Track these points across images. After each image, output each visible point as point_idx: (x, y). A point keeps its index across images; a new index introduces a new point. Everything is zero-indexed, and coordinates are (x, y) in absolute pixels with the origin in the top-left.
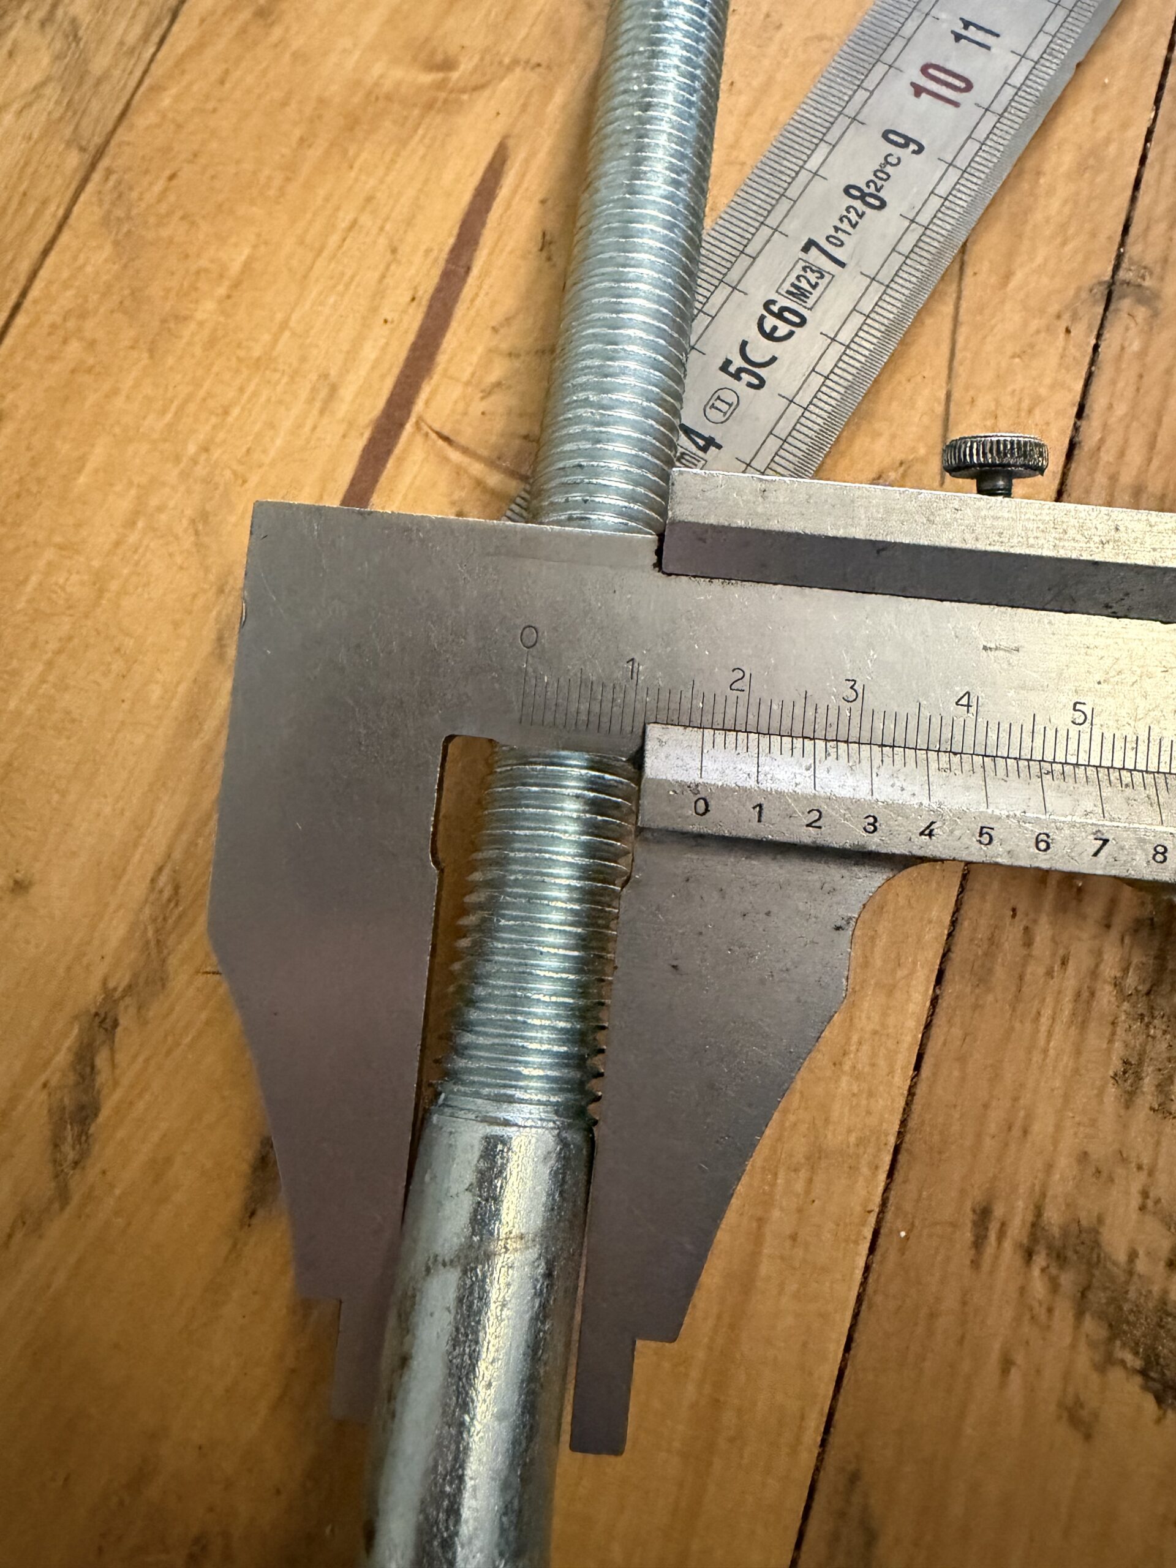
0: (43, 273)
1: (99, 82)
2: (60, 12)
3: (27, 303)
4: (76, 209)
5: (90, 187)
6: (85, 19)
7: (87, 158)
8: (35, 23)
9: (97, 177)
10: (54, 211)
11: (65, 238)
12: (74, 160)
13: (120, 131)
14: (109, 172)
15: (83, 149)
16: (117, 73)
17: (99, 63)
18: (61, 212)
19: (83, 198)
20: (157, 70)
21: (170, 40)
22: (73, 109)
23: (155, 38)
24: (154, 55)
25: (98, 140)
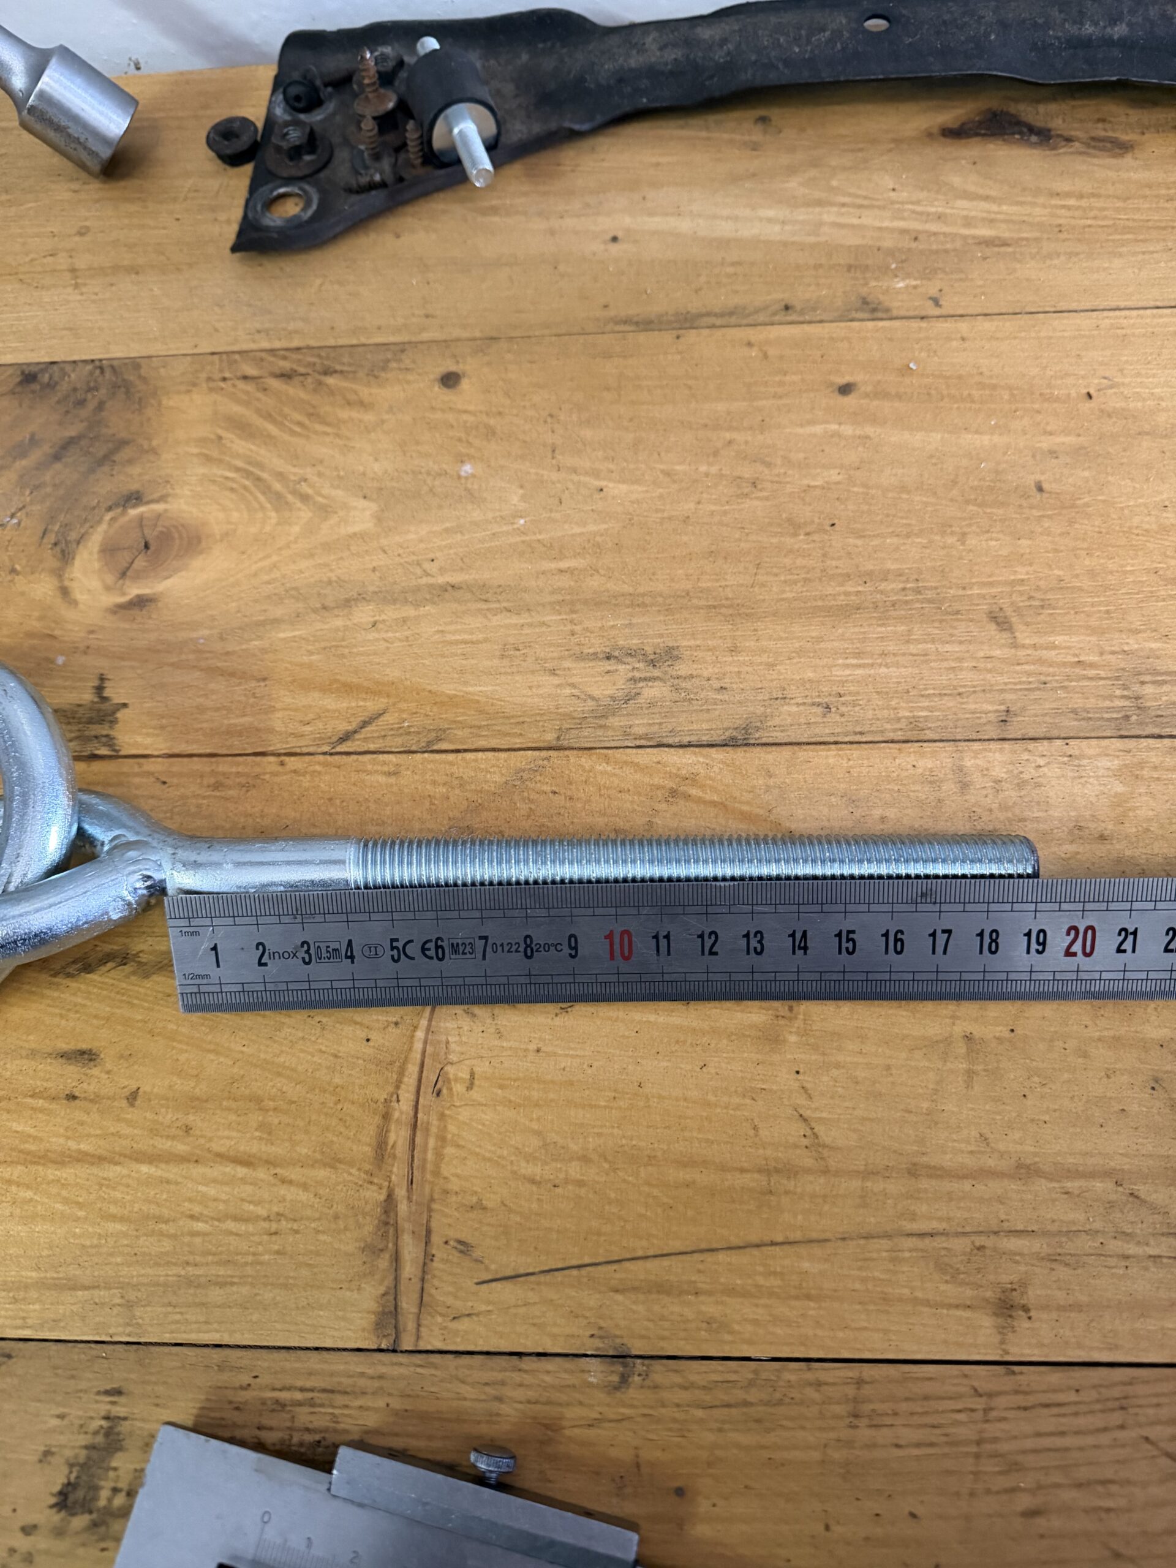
0: (480, 755)
1: (601, 727)
2: (641, 684)
3: (460, 755)
4: (522, 752)
5: (536, 753)
6: (641, 700)
7: (554, 743)
8: (630, 675)
9: (544, 754)
10: (517, 742)
11: (503, 755)
12: (550, 737)
13: (575, 752)
14: (548, 759)
15: (558, 738)
16: (610, 733)
17: (614, 721)
18: (518, 746)
19: (530, 752)
20: (618, 754)
21: (640, 751)
22: (582, 722)
23: (638, 743)
24: (627, 747)
25: (565, 743)
